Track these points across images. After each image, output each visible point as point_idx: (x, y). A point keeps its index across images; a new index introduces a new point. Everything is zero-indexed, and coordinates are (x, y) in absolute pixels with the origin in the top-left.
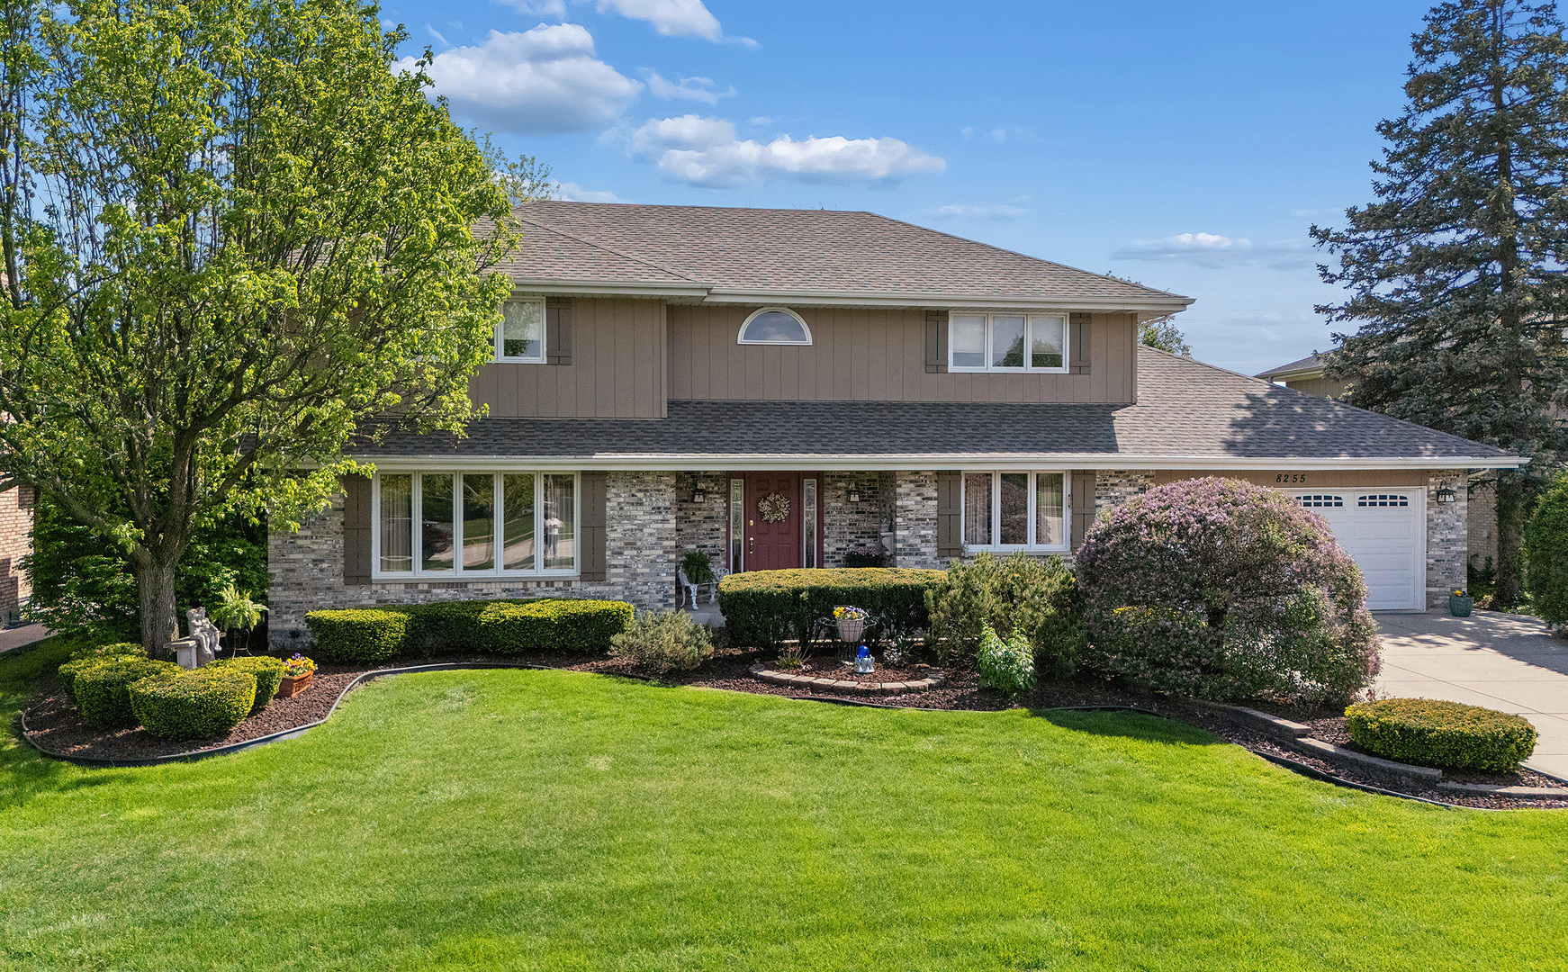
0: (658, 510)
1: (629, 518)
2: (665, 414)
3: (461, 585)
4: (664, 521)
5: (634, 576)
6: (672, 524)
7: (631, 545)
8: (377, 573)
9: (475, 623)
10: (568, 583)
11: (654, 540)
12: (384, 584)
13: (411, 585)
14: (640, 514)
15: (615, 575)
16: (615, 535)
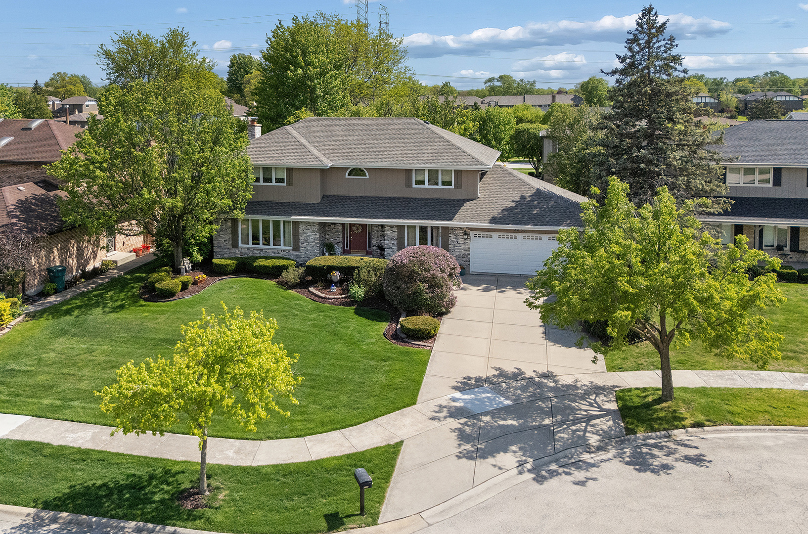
0: (314, 231)
1: (306, 233)
2: (320, 201)
3: (261, 250)
4: (315, 235)
5: (307, 250)
6: (318, 236)
7: (306, 241)
8: (240, 245)
9: (253, 265)
10: (289, 251)
11: (313, 240)
12: (242, 248)
13: (248, 249)
14: (308, 232)
15: (302, 250)
16: (302, 238)
